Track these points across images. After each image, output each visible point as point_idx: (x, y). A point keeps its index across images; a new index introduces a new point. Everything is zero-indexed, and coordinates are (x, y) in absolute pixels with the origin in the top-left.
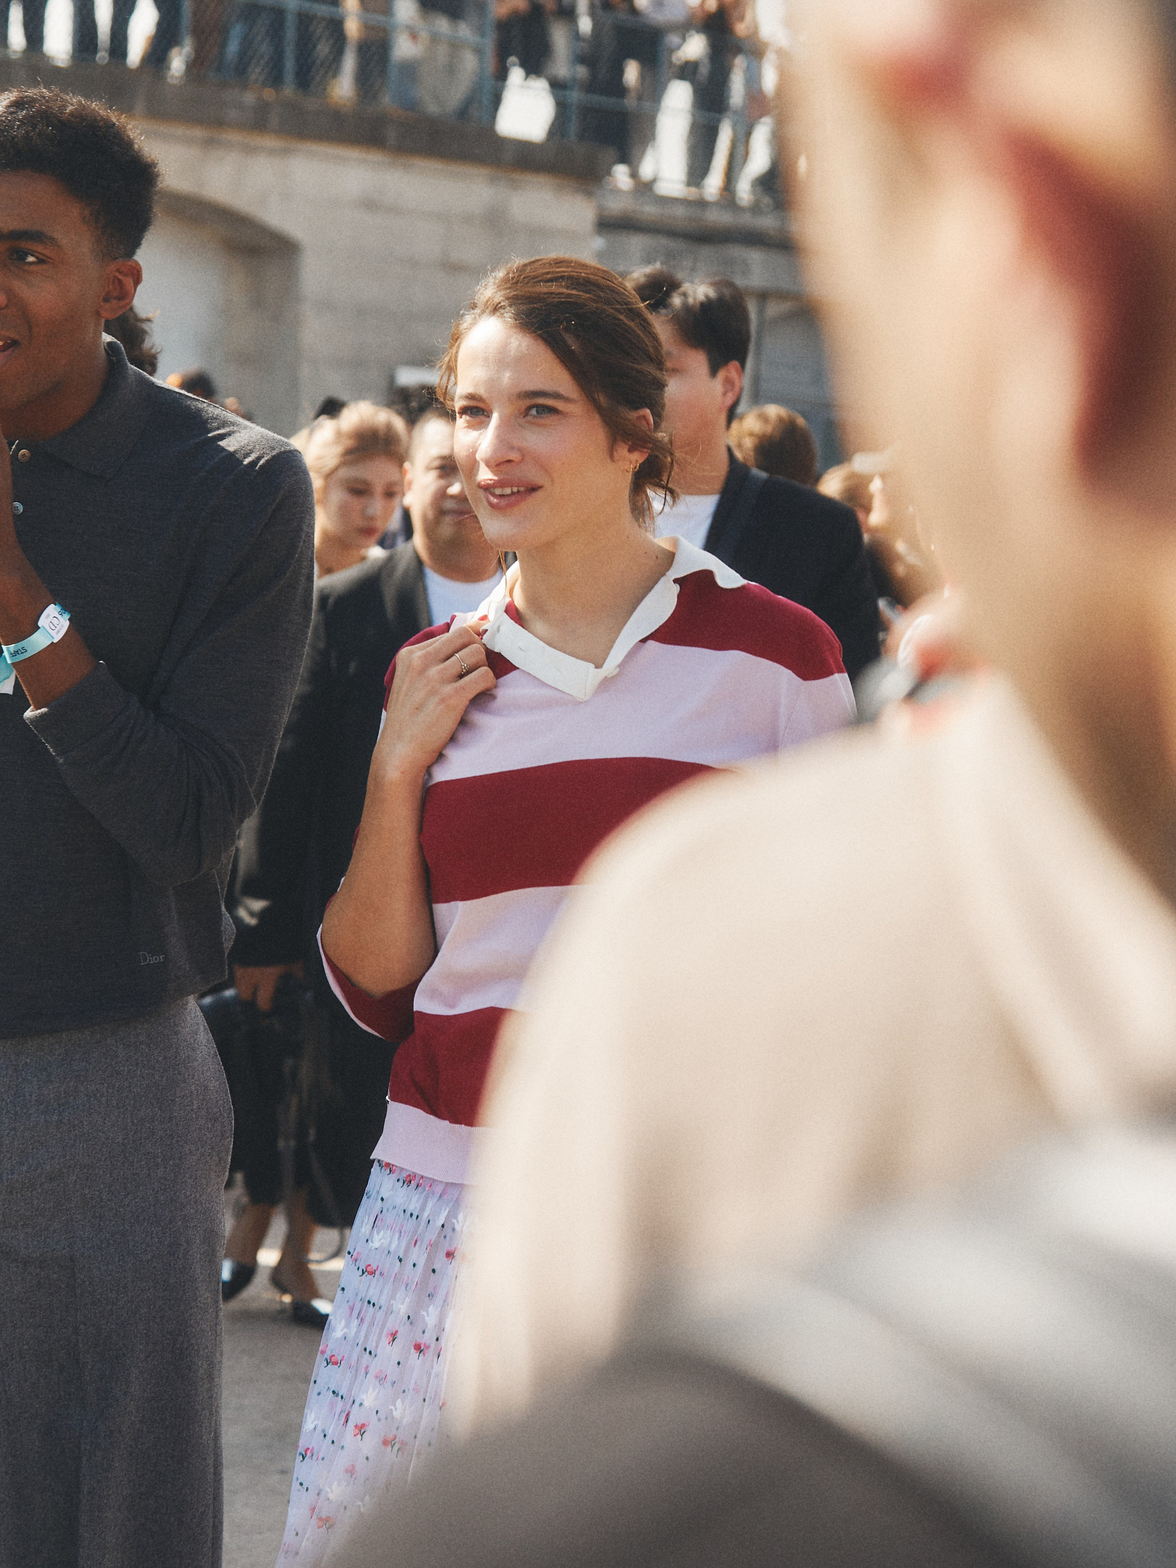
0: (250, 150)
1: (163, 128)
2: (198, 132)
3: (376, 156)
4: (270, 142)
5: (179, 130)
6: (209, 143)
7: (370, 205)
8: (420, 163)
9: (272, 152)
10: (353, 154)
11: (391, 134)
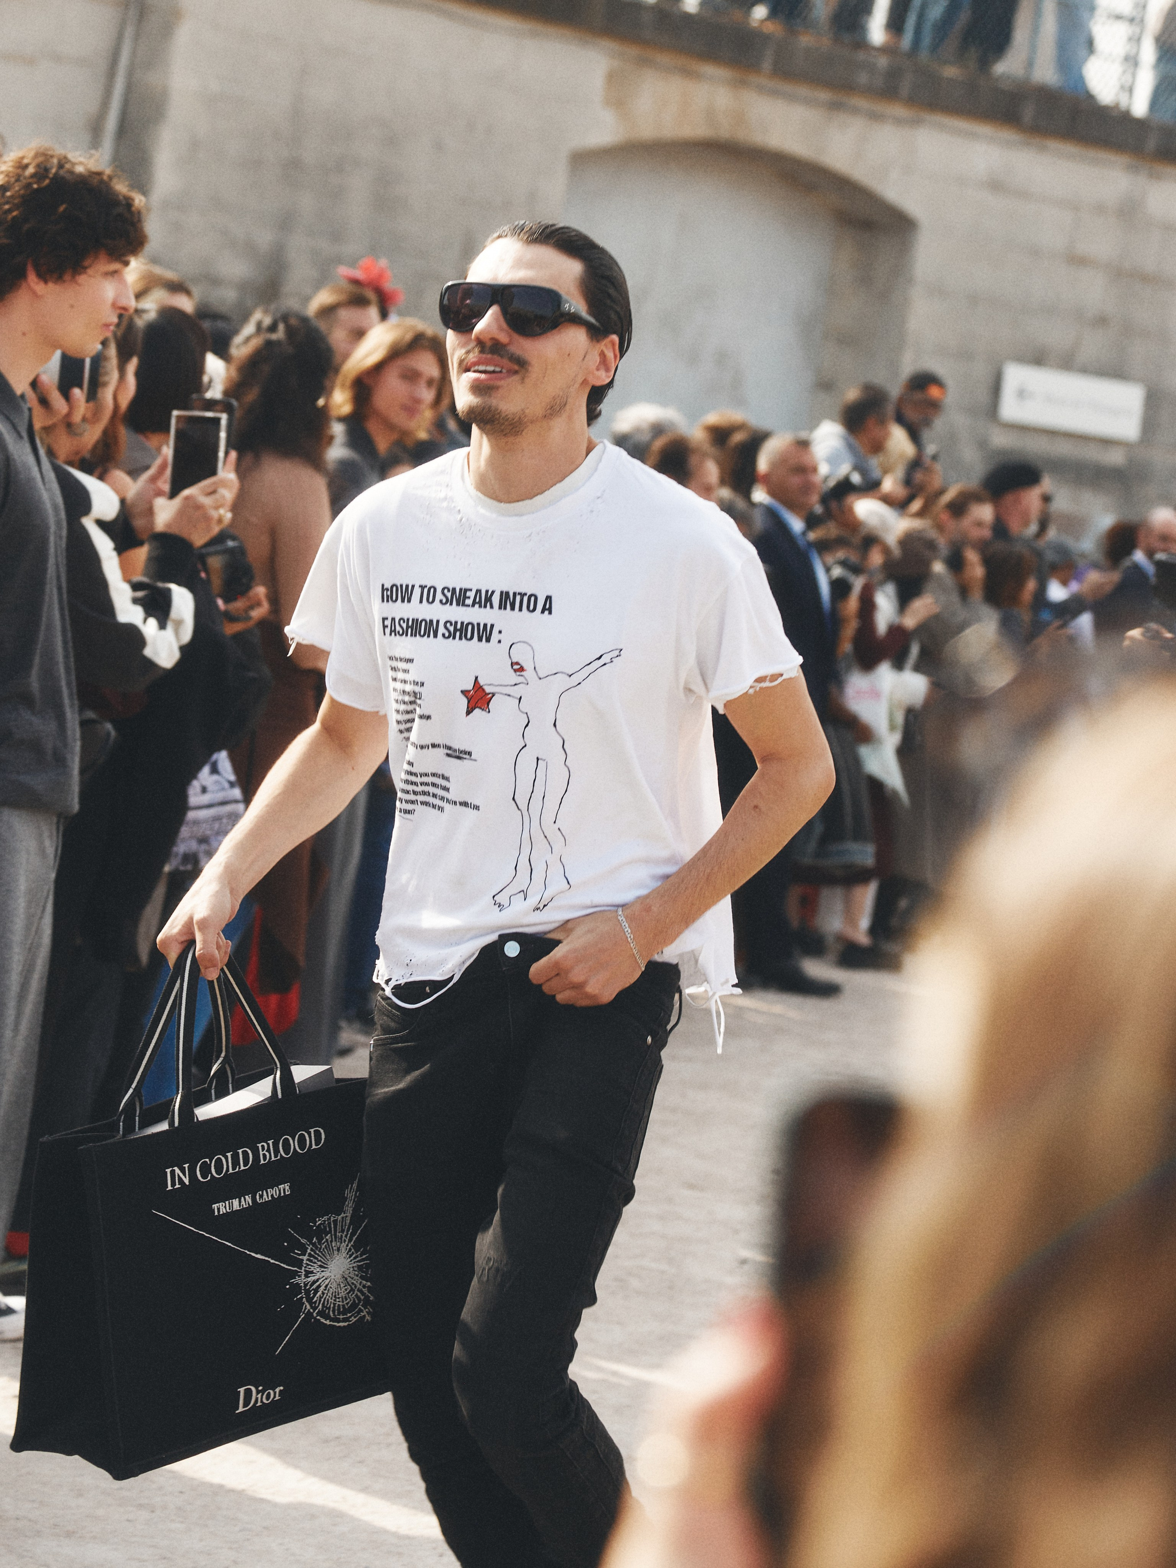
0: (876, 117)
1: (788, 88)
2: (824, 95)
3: (1007, 134)
4: (898, 110)
5: (803, 91)
6: (835, 107)
7: (996, 186)
8: (1053, 144)
9: (899, 122)
10: (985, 129)
11: (1028, 113)
